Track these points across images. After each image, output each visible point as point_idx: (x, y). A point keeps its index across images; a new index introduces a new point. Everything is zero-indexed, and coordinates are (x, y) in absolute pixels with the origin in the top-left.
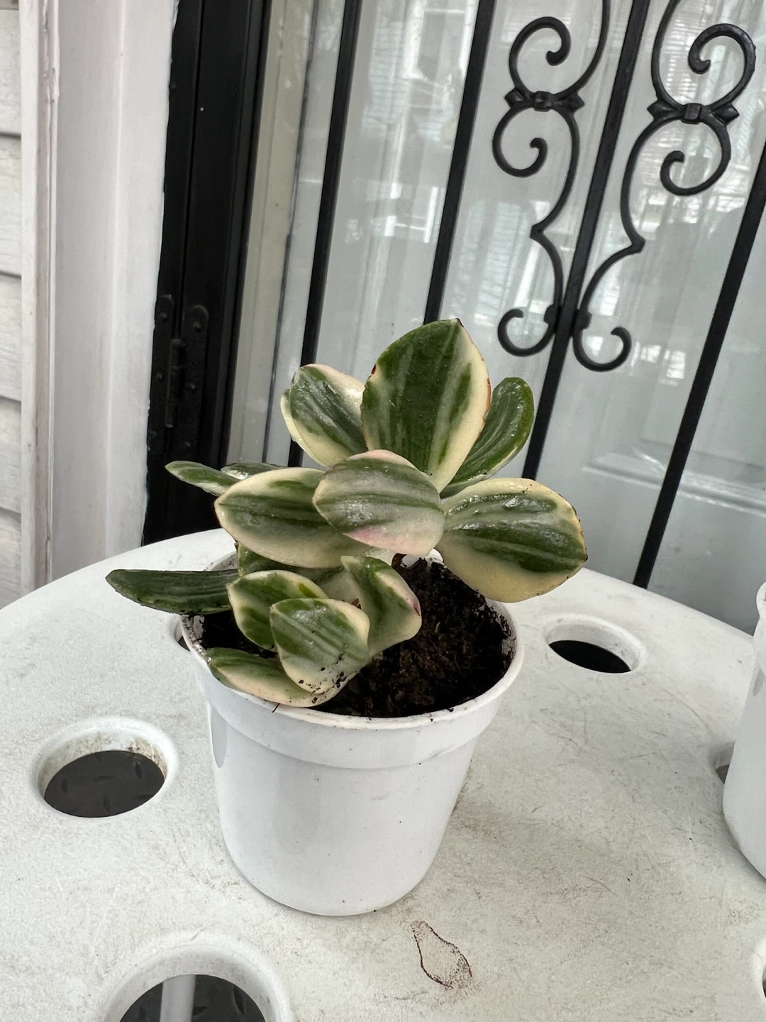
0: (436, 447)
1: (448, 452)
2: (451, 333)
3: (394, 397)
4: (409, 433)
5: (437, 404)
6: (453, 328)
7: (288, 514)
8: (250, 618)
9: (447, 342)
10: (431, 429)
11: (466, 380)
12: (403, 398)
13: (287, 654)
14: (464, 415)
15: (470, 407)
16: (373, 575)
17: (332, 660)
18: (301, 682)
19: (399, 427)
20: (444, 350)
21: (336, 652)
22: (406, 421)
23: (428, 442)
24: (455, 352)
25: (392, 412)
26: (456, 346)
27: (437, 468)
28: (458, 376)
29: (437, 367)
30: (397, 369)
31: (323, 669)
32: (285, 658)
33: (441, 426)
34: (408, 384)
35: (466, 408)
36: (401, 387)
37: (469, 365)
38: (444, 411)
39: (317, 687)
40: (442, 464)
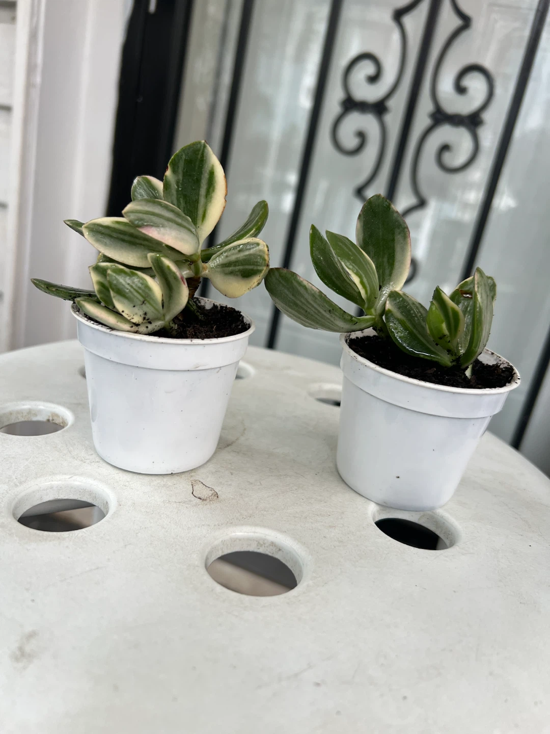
0: (200, 212)
1: (207, 215)
2: (202, 148)
3: (177, 183)
4: (186, 203)
5: (199, 187)
6: (202, 146)
7: (122, 236)
8: (102, 288)
9: (200, 152)
10: (197, 201)
11: (212, 174)
12: (182, 184)
13: (115, 295)
14: (213, 195)
15: (216, 191)
16: (160, 259)
17: (140, 303)
18: (123, 312)
19: (182, 200)
20: (199, 157)
21: (141, 299)
22: (185, 196)
23: (196, 208)
24: (205, 158)
25: (177, 191)
26: (205, 154)
27: (202, 224)
28: (208, 171)
29: (197, 166)
30: (178, 167)
31: (134, 306)
32: (114, 297)
33: (202, 200)
34: (184, 176)
35: (213, 191)
36: (181, 177)
37: (213, 166)
38: (203, 191)
39: (132, 317)
40: (204, 222)
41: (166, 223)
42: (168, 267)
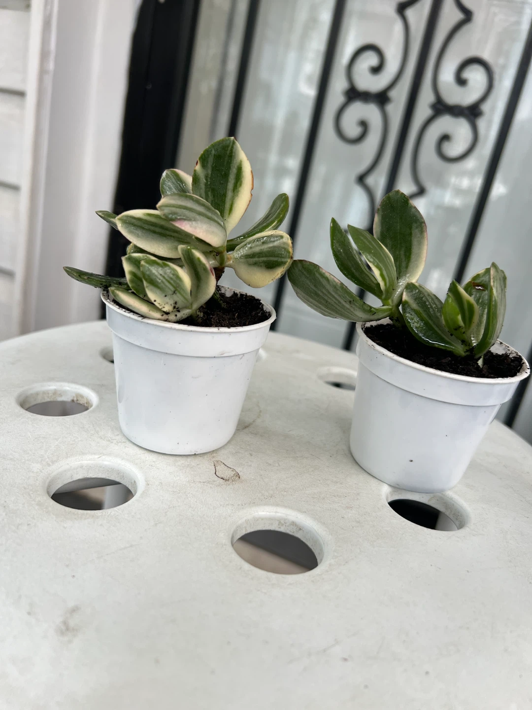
0: (227, 206)
1: (233, 209)
2: (231, 144)
3: (206, 177)
4: (214, 197)
5: (227, 181)
6: (232, 142)
7: (152, 228)
8: (133, 277)
9: (229, 148)
10: (225, 195)
11: (240, 169)
12: (211, 178)
13: (148, 285)
14: (240, 189)
15: (243, 185)
16: (191, 251)
17: (171, 292)
18: (155, 301)
19: (210, 193)
20: (228, 152)
21: (173, 289)
22: (213, 190)
23: (224, 202)
24: (233, 154)
25: (206, 184)
26: (234, 150)
27: (228, 217)
28: (236, 167)
29: (226, 162)
30: (207, 162)
31: (166, 296)
32: (147, 287)
33: (230, 194)
34: (212, 170)
35: (241, 185)
36: (210, 172)
37: (241, 161)
38: (230, 185)
39: (163, 306)
40: (231, 214)
41: (198, 217)
42: (199, 259)
